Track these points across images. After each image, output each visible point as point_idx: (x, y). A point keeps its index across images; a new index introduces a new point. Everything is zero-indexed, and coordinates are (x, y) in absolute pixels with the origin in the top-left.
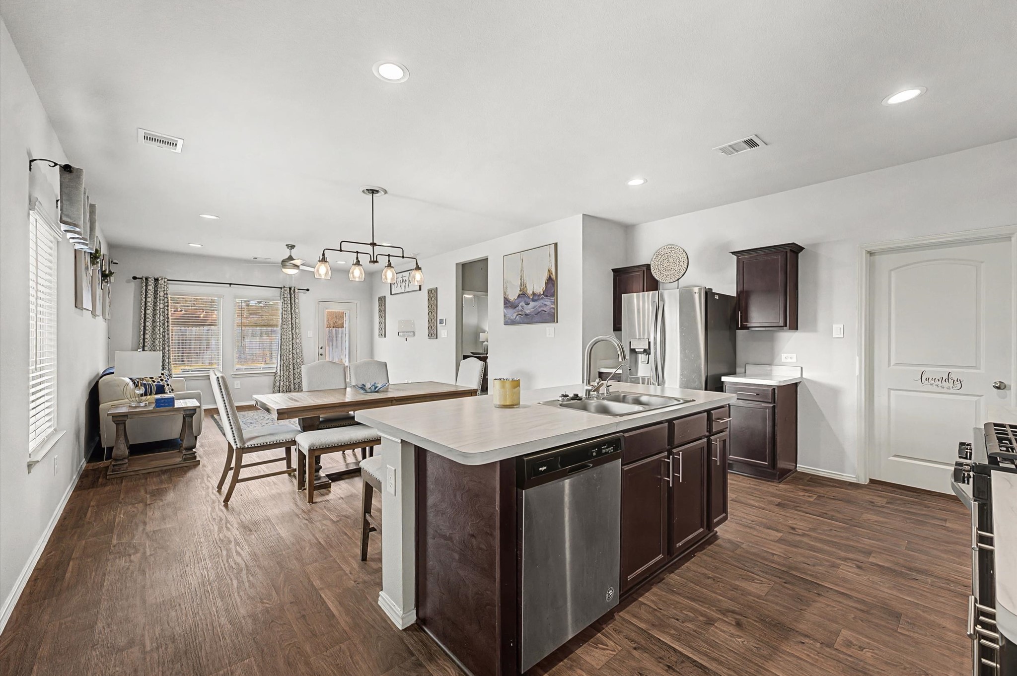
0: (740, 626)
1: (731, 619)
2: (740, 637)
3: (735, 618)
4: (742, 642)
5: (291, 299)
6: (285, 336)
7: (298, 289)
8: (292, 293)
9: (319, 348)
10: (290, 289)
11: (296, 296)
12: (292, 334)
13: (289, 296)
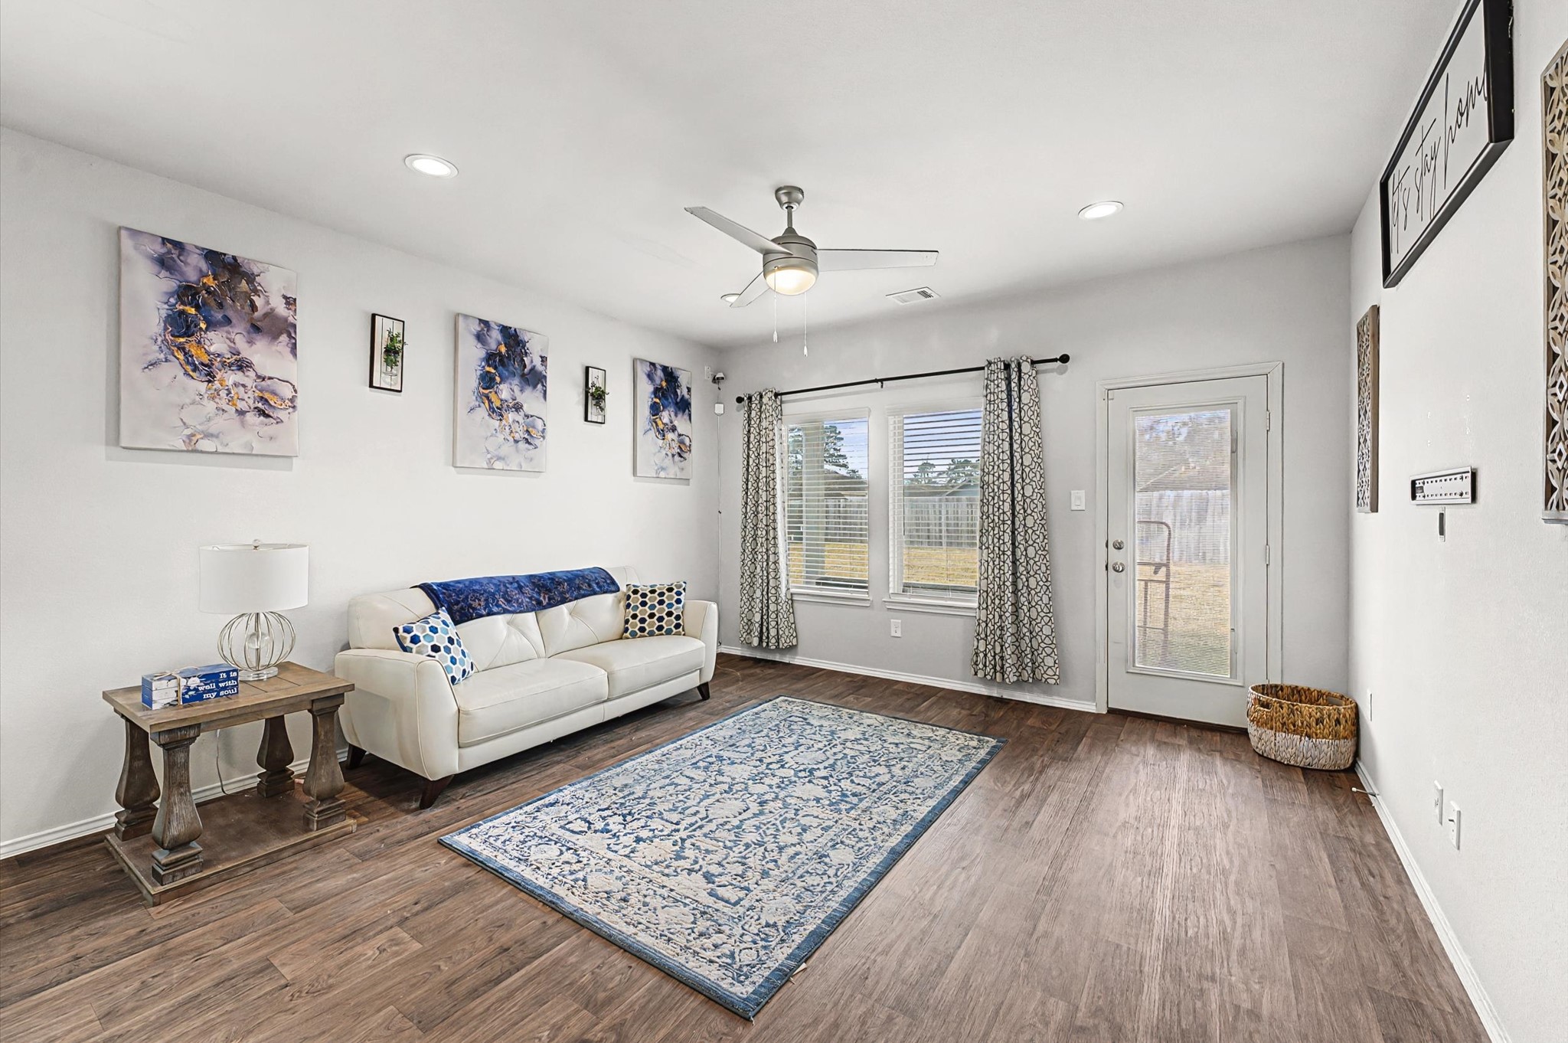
5: (1009, 396)
6: (991, 508)
7: (1033, 363)
8: (1014, 376)
9: (1107, 546)
10: (1007, 367)
11: (1022, 383)
12: (1013, 500)
13: (1004, 388)
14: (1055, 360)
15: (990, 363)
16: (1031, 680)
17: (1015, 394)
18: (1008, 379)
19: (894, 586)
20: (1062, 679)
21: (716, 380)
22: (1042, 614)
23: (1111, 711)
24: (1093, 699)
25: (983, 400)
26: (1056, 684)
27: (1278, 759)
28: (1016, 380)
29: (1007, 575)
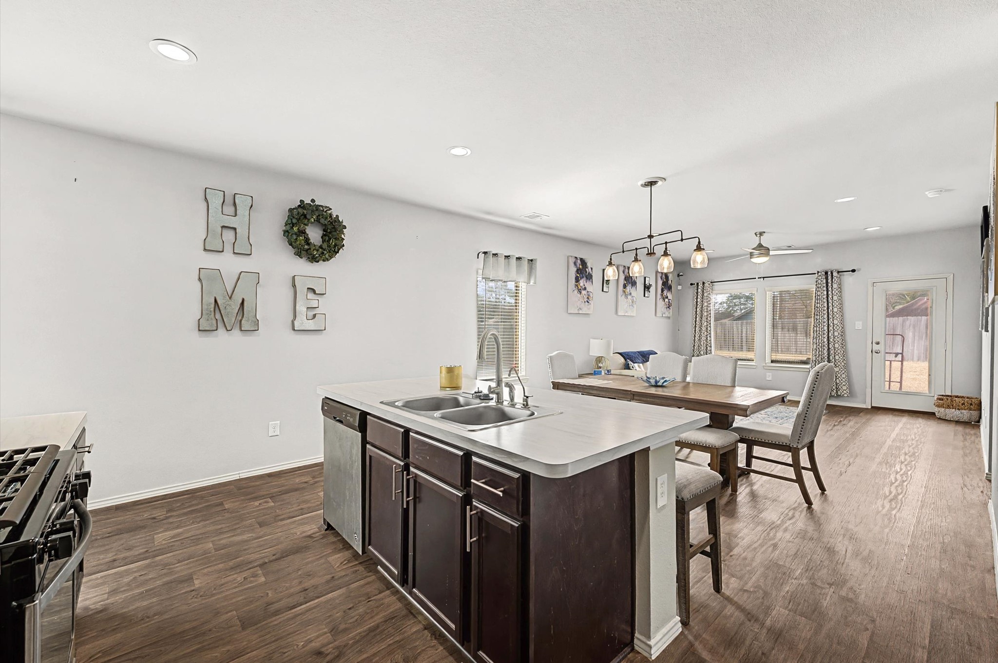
0: (316, 653)
1: (330, 650)
2: (304, 646)
3: (328, 654)
4: (298, 645)
5: (827, 285)
6: (818, 328)
7: (838, 272)
8: (830, 277)
9: (872, 343)
10: (826, 273)
11: (833, 280)
12: (828, 325)
13: (825, 282)
14: (849, 271)
15: (818, 272)
16: (835, 395)
17: (830, 285)
18: (827, 279)
19: (768, 360)
20: (852, 394)
21: (679, 275)
22: (842, 370)
23: (872, 407)
24: (865, 403)
25: (815, 286)
26: (848, 396)
27: (946, 419)
28: (830, 279)
29: (826, 354)
